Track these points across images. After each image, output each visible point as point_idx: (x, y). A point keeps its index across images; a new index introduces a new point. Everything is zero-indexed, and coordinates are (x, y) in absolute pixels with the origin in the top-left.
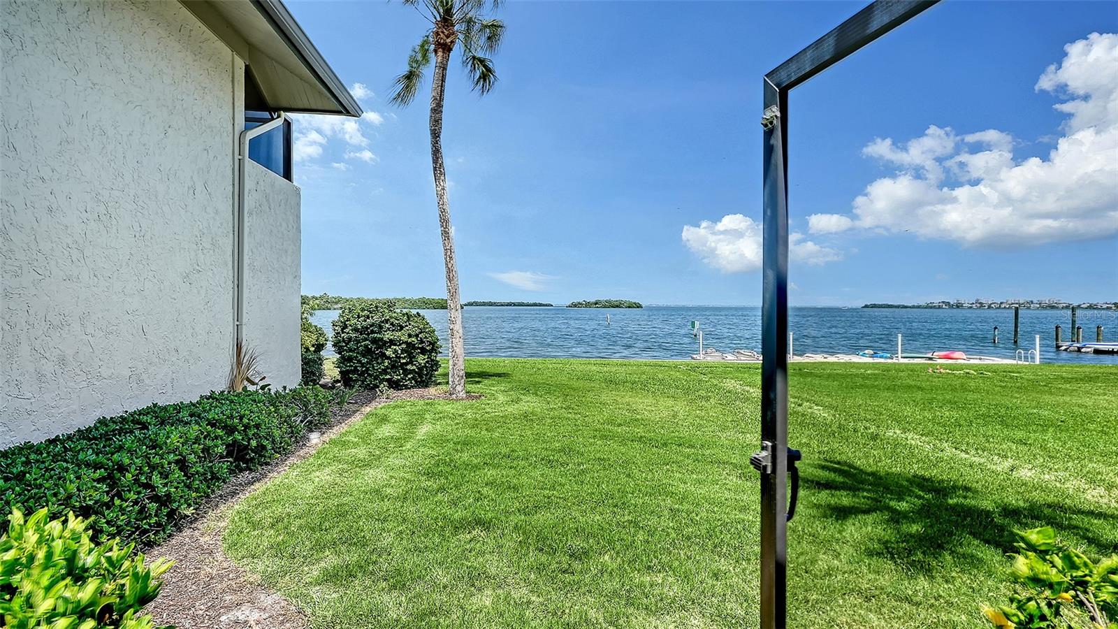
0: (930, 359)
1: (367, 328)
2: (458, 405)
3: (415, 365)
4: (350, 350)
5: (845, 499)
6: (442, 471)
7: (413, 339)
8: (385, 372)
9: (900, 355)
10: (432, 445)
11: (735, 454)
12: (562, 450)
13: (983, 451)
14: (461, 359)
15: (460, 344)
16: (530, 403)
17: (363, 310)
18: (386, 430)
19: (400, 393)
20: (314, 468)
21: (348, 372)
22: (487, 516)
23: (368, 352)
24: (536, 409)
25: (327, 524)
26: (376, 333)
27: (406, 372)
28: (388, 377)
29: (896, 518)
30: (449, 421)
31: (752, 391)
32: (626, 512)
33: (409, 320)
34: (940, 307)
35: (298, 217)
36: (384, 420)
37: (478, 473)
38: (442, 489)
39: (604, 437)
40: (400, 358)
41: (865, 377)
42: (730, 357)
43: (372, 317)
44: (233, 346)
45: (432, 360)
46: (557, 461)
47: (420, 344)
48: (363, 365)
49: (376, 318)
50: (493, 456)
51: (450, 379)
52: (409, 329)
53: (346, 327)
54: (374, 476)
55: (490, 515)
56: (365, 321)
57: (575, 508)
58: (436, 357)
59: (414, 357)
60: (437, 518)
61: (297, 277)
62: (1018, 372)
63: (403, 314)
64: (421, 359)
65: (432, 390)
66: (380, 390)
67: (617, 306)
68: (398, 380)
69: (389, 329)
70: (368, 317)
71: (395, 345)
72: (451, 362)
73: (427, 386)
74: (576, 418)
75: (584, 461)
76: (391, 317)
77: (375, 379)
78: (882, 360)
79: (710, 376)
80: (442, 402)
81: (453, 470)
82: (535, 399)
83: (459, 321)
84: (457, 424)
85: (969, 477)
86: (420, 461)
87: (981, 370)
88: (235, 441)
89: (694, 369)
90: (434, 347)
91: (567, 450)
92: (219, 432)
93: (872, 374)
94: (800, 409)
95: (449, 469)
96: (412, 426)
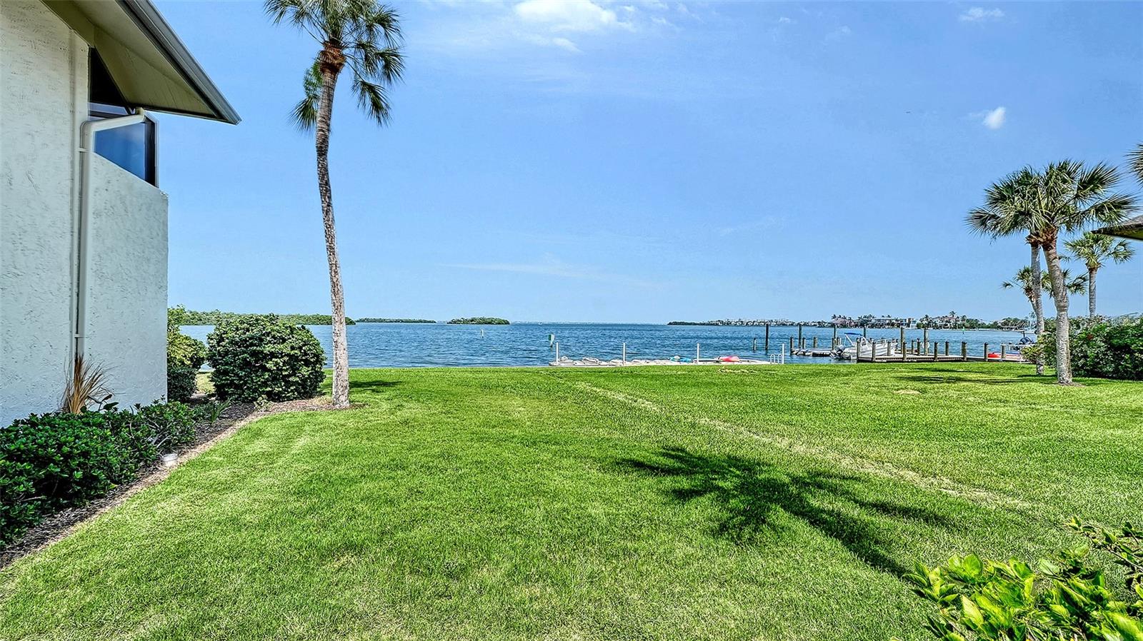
0: (717, 362)
1: (246, 341)
2: (341, 415)
3: (298, 376)
4: (227, 364)
5: (684, 483)
6: (314, 489)
7: (296, 352)
8: (265, 384)
9: (698, 359)
10: (308, 459)
11: (593, 448)
12: (442, 455)
13: (768, 432)
14: (345, 370)
15: (345, 356)
16: (412, 410)
17: (242, 323)
18: (259, 446)
19: (281, 405)
20: (159, 498)
21: (223, 386)
22: (359, 538)
23: (246, 364)
24: (417, 415)
25: (159, 571)
26: (255, 345)
27: (288, 384)
28: (269, 389)
29: (725, 495)
30: (329, 432)
31: (598, 390)
32: (503, 517)
33: (292, 332)
34: (717, 325)
35: (165, 224)
36: (258, 434)
37: (354, 487)
38: (312, 510)
39: (480, 439)
40: (281, 370)
41: (678, 377)
42: (578, 363)
43: (252, 330)
44: (71, 362)
45: (317, 372)
46: (437, 467)
47: (303, 356)
48: (240, 378)
49: (255, 331)
50: (371, 467)
51: (334, 390)
52: (294, 341)
53: (222, 339)
54: (234, 501)
55: (363, 536)
56: (245, 334)
57: (453, 517)
58: (321, 368)
59: (298, 369)
60: (301, 547)
61: (162, 287)
62: (774, 371)
63: (286, 328)
64: (305, 371)
65: (316, 401)
66: (258, 403)
67: (490, 323)
68: (279, 391)
69: (270, 342)
70: (248, 330)
71: (277, 357)
72: (335, 373)
73: (311, 397)
74: (455, 422)
75: (462, 466)
76: (272, 330)
77: (253, 392)
78: (686, 364)
79: (565, 379)
80: (324, 412)
81: (326, 486)
82: (417, 405)
83: (343, 334)
84: (338, 434)
85: (767, 455)
86: (291, 479)
87: (752, 370)
88: (50, 476)
89: (553, 374)
90: (319, 359)
91: (446, 456)
92: (27, 466)
93: (681, 374)
94: (635, 404)
95: (322, 486)
96: (289, 439)
